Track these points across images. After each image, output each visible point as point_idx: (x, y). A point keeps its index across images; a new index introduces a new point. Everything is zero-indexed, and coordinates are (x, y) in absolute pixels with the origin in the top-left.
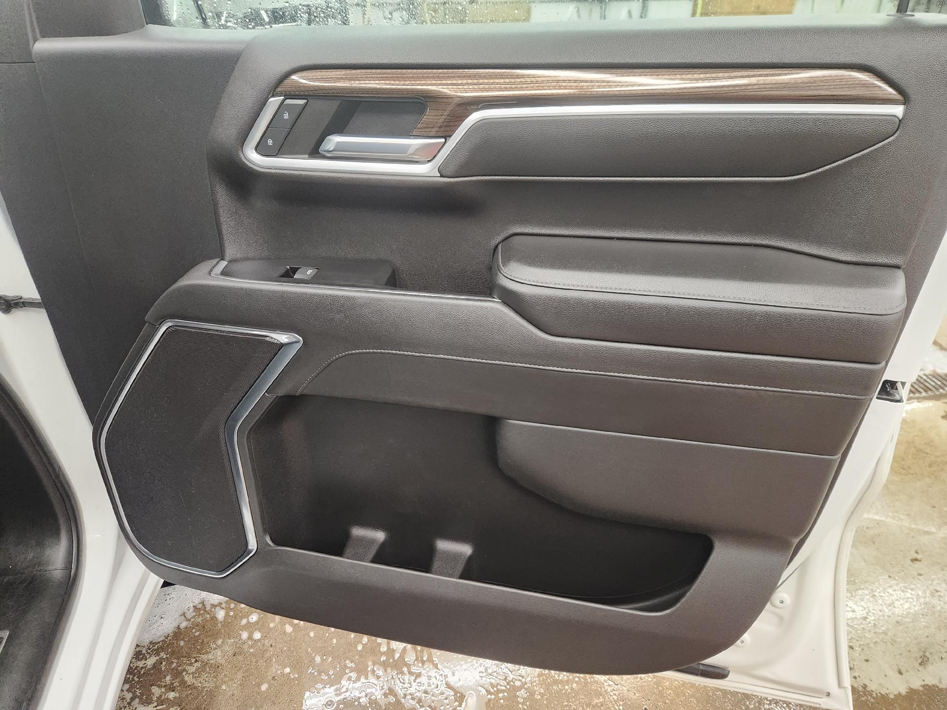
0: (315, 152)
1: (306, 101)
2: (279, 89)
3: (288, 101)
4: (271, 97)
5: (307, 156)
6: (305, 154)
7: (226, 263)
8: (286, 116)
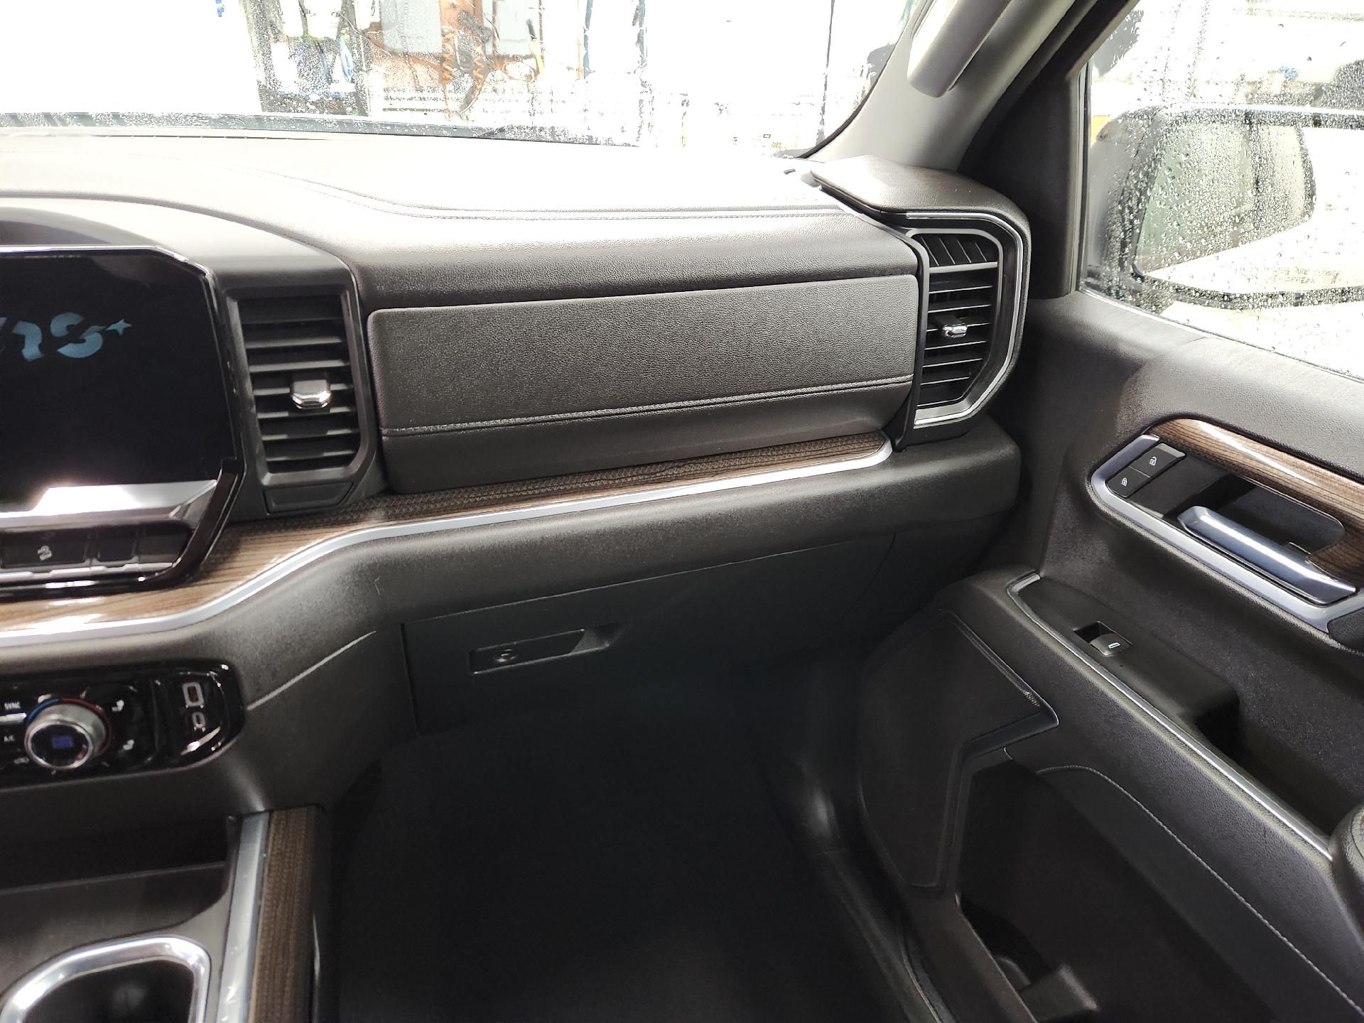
0: (1172, 517)
1: (1183, 455)
2: (1156, 429)
3: (1164, 447)
4: (1144, 434)
5: (1161, 516)
6: (1161, 513)
7: (1039, 578)
8: (1153, 462)
